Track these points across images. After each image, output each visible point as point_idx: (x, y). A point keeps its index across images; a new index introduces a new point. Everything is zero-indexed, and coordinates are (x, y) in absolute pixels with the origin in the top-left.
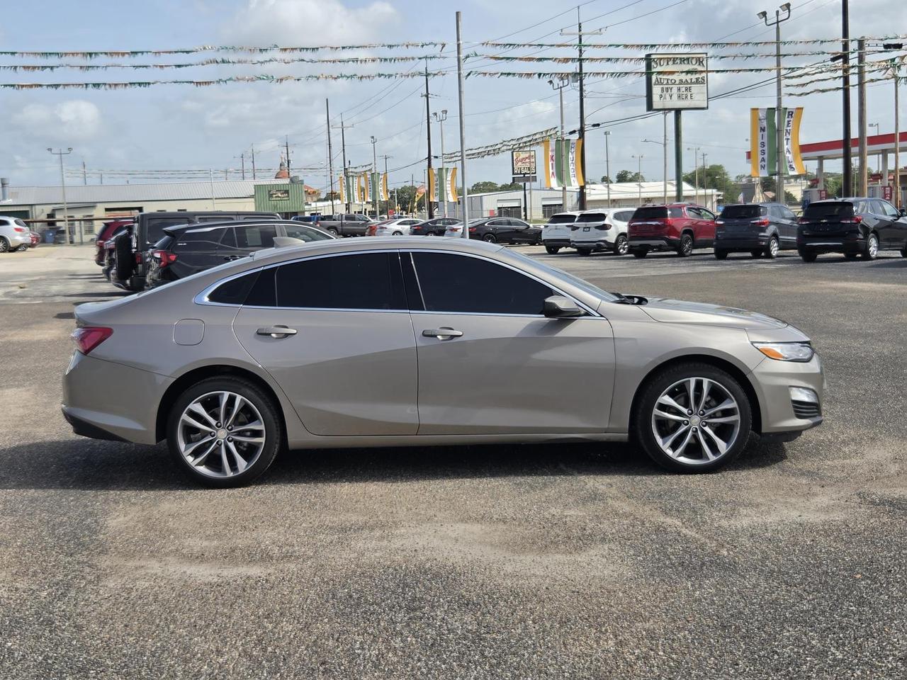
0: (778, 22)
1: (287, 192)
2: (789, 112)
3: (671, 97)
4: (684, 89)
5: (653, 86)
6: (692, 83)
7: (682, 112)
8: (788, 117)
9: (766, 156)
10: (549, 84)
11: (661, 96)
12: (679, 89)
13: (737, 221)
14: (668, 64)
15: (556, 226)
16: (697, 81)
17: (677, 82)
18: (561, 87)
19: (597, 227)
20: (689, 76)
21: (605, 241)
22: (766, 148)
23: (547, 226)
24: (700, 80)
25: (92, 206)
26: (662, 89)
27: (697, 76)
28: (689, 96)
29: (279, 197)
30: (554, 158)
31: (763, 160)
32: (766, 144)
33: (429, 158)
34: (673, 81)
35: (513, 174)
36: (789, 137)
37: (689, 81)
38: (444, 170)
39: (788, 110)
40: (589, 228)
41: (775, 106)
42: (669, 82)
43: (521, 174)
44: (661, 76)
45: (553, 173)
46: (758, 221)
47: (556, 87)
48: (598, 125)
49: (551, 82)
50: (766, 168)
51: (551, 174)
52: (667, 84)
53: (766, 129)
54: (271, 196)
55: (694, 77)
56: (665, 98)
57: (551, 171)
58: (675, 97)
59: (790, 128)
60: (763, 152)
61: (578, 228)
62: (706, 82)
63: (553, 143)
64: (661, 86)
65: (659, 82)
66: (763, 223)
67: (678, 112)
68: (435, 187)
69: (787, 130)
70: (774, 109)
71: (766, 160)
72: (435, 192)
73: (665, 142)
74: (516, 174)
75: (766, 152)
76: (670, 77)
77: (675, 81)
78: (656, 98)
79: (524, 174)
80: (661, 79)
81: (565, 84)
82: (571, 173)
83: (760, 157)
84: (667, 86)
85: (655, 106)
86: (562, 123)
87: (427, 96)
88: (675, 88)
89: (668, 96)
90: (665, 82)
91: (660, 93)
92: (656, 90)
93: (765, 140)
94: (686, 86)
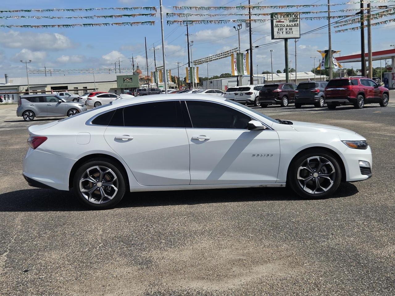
1: (131, 79)
3: (283, 33)
4: (289, 29)
5: (274, 28)
6: (292, 26)
7: (288, 40)
9: (324, 60)
10: (234, 28)
11: (278, 33)
12: (286, 29)
13: (304, 90)
14: (281, 17)
15: (230, 93)
16: (295, 25)
17: (285, 26)
18: (239, 30)
19: (246, 94)
20: (291, 23)
21: (250, 100)
23: (226, 93)
24: (296, 25)
25: (45, 86)
26: (279, 29)
27: (295, 23)
28: (291, 33)
29: (128, 81)
30: (236, 62)
33: (189, 63)
37: (291, 25)
38: (193, 68)
40: (243, 94)
42: (282, 26)
44: (278, 23)
45: (236, 69)
46: (314, 90)
47: (237, 29)
48: (258, 47)
49: (234, 27)
50: (324, 65)
51: (235, 69)
52: (281, 27)
54: (124, 80)
55: (293, 23)
56: (280, 34)
57: (235, 68)
58: (284, 33)
61: (238, 94)
62: (299, 26)
63: (235, 56)
64: (278, 28)
65: (277, 26)
66: (317, 91)
67: (286, 40)
68: (189, 76)
71: (324, 62)
72: (189, 78)
76: (283, 24)
77: (285, 25)
78: (275, 33)
81: (240, 28)
82: (244, 69)
84: (281, 28)
85: (275, 38)
86: (239, 46)
87: (188, 35)
88: (284, 28)
89: (281, 32)
90: (280, 26)
91: (277, 31)
92: (276, 30)
94: (290, 27)
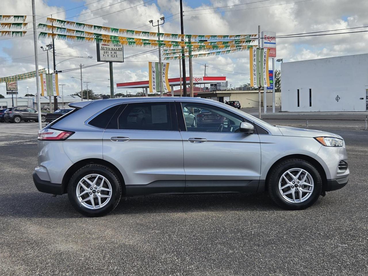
0: (158, 25)
2: (164, 65)
3: (108, 56)
4: (113, 53)
5: (100, 50)
7: (113, 63)
8: (164, 67)
9: (155, 84)
10: (41, 48)
16: (119, 50)
17: (111, 50)
18: (47, 50)
20: (115, 47)
22: (155, 80)
27: (119, 47)
28: (116, 56)
30: (46, 82)
31: (154, 85)
32: (155, 78)
34: (109, 49)
35: (7, 90)
36: (164, 76)
37: (116, 49)
39: (164, 64)
41: (158, 61)
42: (107, 49)
43: (10, 90)
45: (45, 89)
50: (155, 89)
53: (155, 72)
55: (118, 48)
56: (105, 56)
58: (110, 56)
59: (165, 72)
60: (154, 82)
62: (122, 50)
63: (44, 75)
64: (104, 51)
65: (103, 49)
67: (111, 63)
69: (163, 72)
70: (158, 63)
71: (155, 86)
73: (81, 78)
74: (8, 90)
75: (155, 82)
76: (107, 47)
78: (101, 56)
79: (12, 91)
80: (103, 47)
82: (54, 90)
83: (153, 84)
84: (106, 51)
85: (101, 60)
88: (110, 52)
90: (105, 49)
91: (103, 54)
92: (102, 52)
93: (155, 77)
94: (114, 51)
